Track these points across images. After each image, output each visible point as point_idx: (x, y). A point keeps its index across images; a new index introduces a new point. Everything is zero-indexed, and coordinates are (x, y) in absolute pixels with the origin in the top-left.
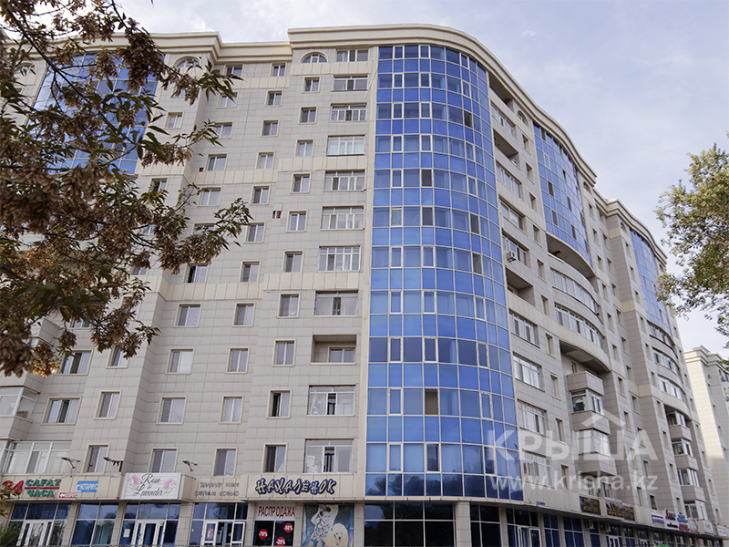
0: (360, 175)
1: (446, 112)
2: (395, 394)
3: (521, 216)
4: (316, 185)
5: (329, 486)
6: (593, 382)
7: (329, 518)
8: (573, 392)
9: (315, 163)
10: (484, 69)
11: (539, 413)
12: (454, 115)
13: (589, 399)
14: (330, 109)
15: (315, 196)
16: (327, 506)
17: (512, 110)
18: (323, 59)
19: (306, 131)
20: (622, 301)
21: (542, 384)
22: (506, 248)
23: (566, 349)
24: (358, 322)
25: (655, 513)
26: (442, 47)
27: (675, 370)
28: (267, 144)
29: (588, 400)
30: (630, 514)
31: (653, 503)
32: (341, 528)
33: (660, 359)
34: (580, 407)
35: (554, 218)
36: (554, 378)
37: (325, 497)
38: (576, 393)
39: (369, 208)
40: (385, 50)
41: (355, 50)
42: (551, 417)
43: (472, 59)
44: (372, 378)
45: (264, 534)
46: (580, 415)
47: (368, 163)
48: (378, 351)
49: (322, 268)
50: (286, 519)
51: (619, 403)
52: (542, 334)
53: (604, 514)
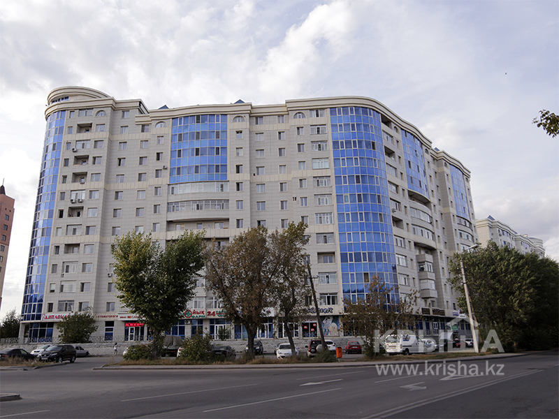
0: (328, 178)
1: (364, 144)
2: (352, 275)
3: (397, 186)
4: (310, 184)
5: (330, 310)
6: (429, 257)
7: (330, 321)
8: (419, 263)
9: (308, 173)
10: (379, 113)
11: (406, 277)
12: (367, 144)
13: (426, 265)
14: (310, 144)
15: (310, 189)
16: (328, 317)
17: (391, 128)
18: (304, 116)
19: (301, 157)
20: (444, 207)
21: (407, 264)
22: (392, 205)
23: (416, 244)
24: (334, 246)
25: (455, 311)
26: (360, 107)
27: (470, 239)
28: (282, 161)
29: (425, 267)
30: (443, 313)
31: (454, 306)
32: (334, 324)
33: (463, 235)
34: (422, 269)
35: (411, 180)
36: (412, 260)
37: (329, 314)
38: (421, 263)
39: (334, 194)
40: (333, 109)
41: (318, 111)
42: (410, 277)
43: (373, 110)
44: (343, 270)
45: (305, 327)
46: (422, 273)
47: (331, 172)
48: (344, 258)
49: (317, 223)
50: (313, 322)
51: (440, 264)
52: (407, 241)
53: (431, 314)
